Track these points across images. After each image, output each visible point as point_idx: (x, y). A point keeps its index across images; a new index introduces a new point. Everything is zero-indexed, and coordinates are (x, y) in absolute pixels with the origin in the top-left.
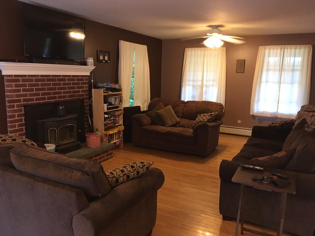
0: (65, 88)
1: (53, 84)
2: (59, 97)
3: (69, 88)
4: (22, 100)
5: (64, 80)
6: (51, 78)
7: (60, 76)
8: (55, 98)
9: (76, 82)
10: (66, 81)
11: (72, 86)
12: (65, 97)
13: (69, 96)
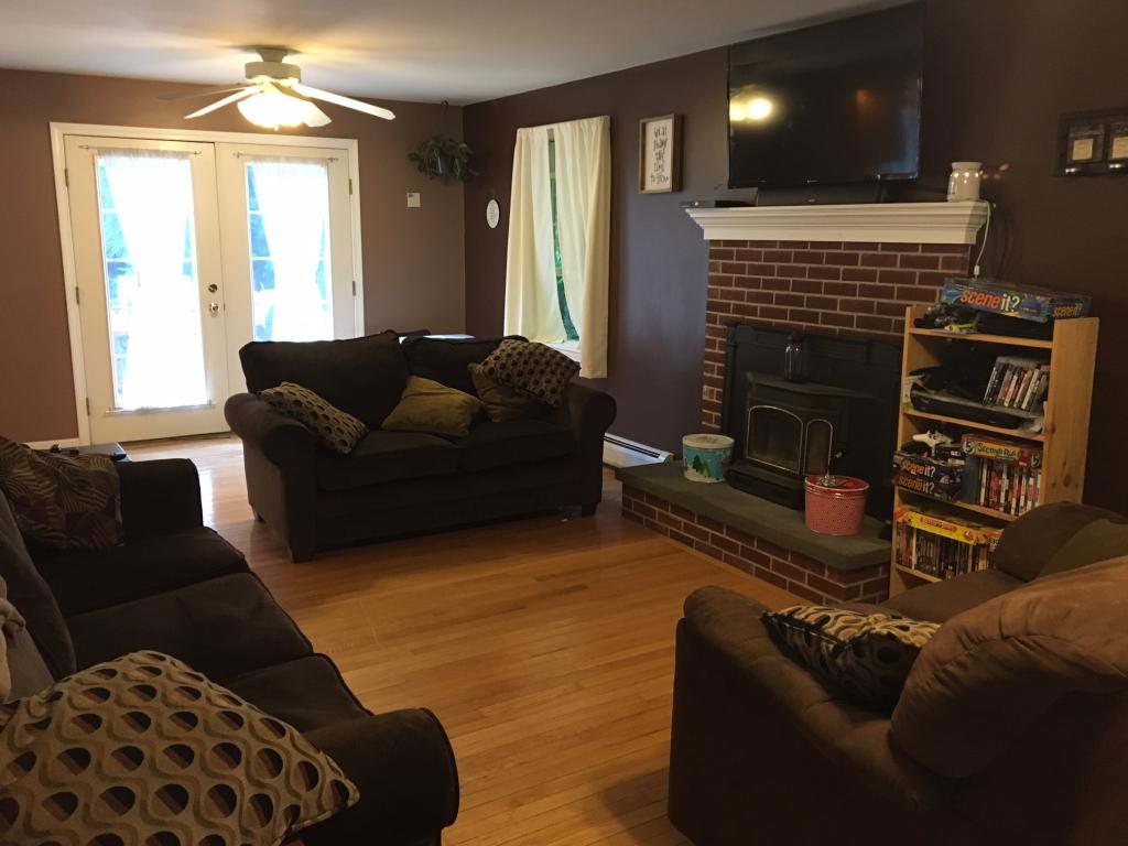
0: (850, 290)
1: (814, 273)
2: (827, 319)
3: (865, 291)
4: (732, 307)
5: (852, 260)
6: (809, 250)
7: (837, 245)
8: (813, 318)
9: (897, 269)
10: (857, 264)
11: (878, 284)
12: (848, 321)
13: (862, 322)
